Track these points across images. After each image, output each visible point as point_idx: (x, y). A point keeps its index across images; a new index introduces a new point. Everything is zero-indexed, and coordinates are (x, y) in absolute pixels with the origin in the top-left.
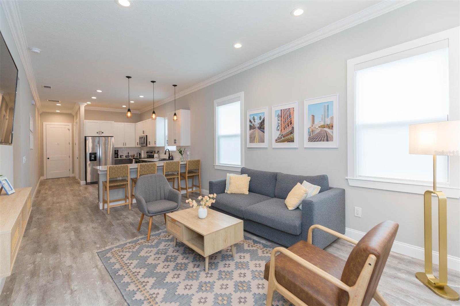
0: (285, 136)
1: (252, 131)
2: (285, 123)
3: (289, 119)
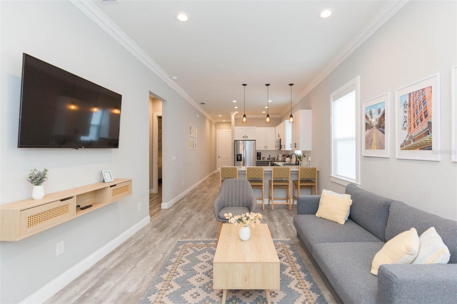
0: (416, 139)
1: (368, 131)
2: (416, 116)
3: (423, 108)
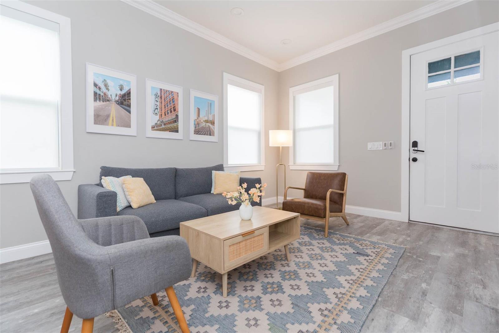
0: (167, 123)
1: (100, 103)
2: (166, 108)
3: (172, 104)
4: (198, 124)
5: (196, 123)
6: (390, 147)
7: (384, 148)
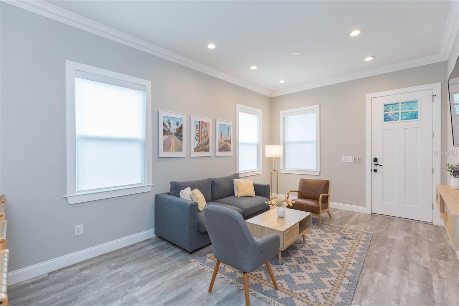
2: (202, 134)
4: (221, 144)
5: (220, 143)
6: (358, 161)
7: (354, 161)
